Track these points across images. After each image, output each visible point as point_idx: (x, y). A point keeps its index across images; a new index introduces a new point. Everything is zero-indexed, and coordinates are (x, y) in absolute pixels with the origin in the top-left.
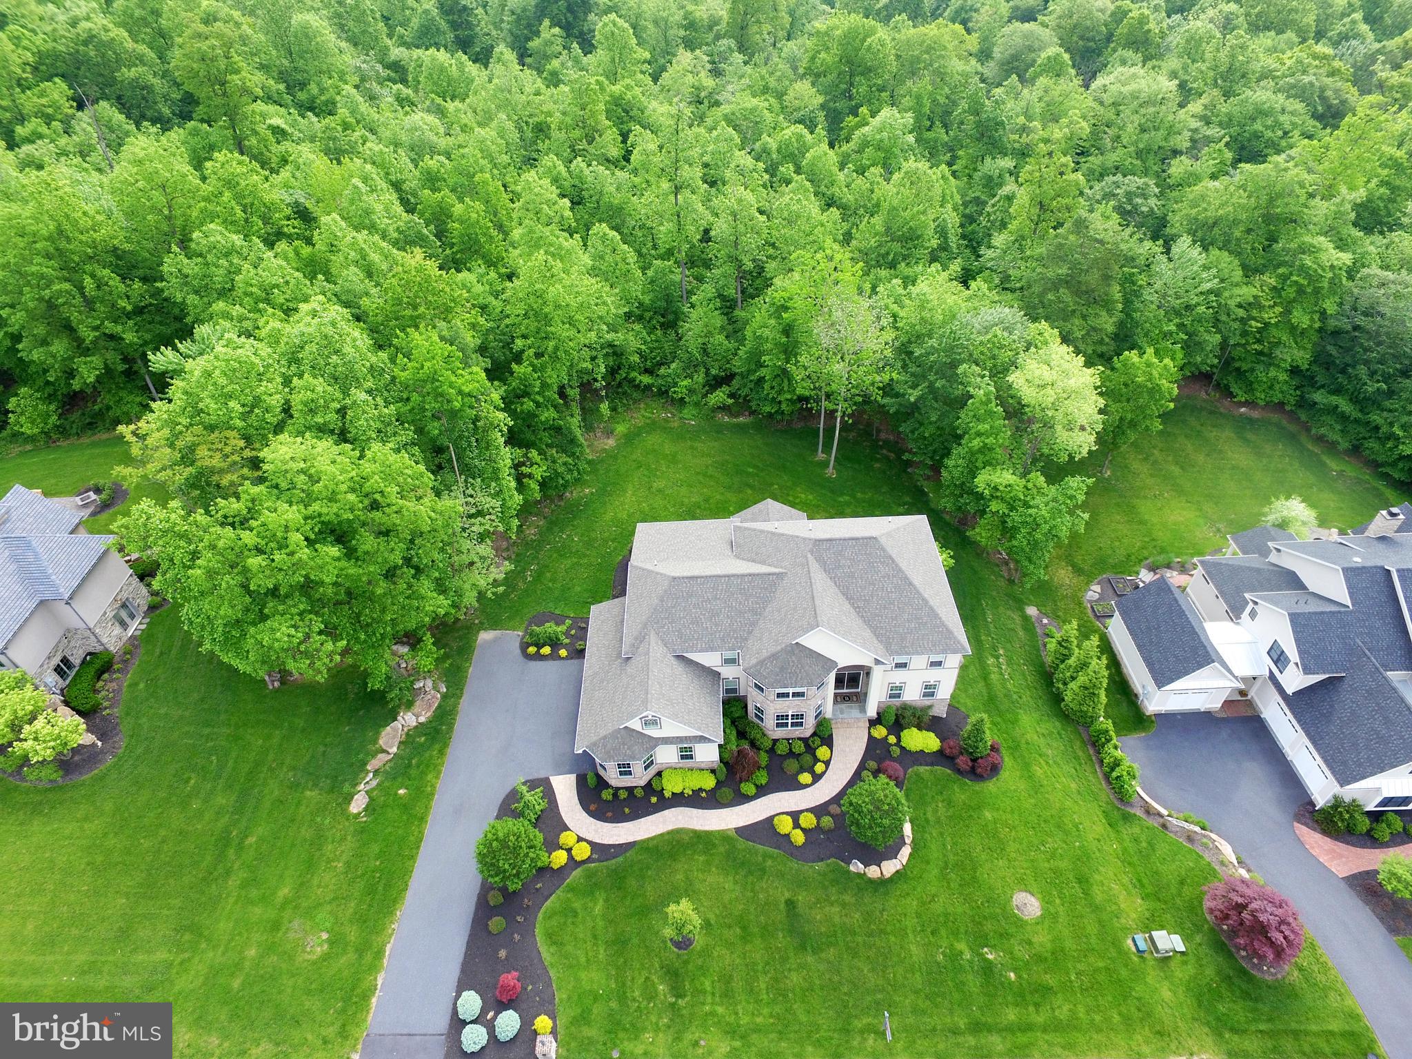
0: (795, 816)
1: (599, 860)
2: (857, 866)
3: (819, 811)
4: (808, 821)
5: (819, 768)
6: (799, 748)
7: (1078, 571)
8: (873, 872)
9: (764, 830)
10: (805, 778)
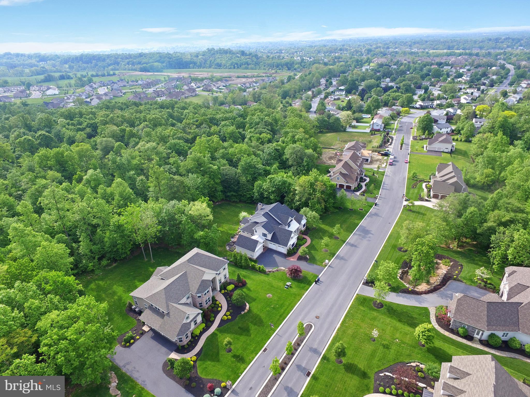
0: (225, 315)
1: (199, 357)
2: (243, 313)
3: (228, 310)
4: (228, 313)
5: (220, 305)
6: (213, 305)
7: (221, 246)
8: (246, 311)
9: (223, 322)
10: (219, 309)
